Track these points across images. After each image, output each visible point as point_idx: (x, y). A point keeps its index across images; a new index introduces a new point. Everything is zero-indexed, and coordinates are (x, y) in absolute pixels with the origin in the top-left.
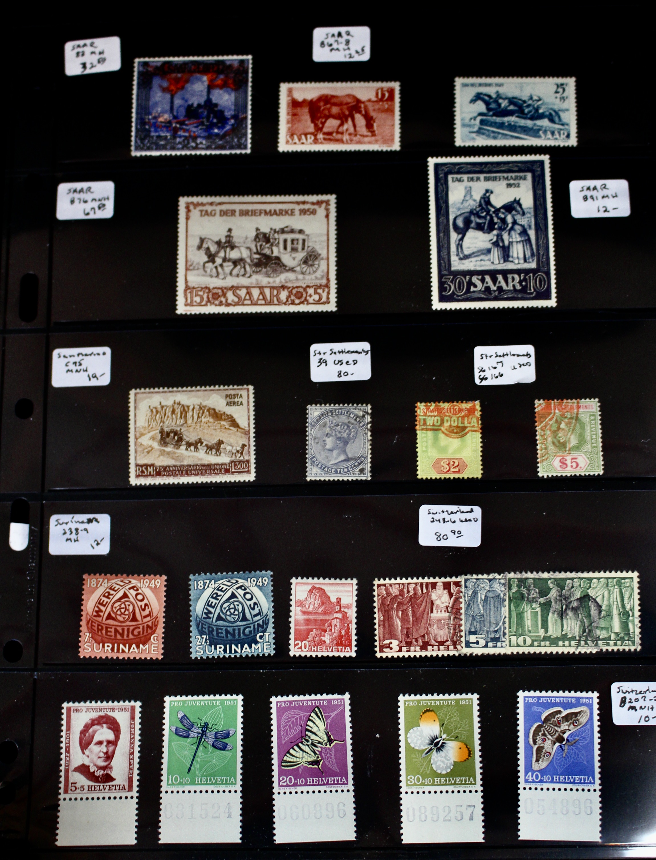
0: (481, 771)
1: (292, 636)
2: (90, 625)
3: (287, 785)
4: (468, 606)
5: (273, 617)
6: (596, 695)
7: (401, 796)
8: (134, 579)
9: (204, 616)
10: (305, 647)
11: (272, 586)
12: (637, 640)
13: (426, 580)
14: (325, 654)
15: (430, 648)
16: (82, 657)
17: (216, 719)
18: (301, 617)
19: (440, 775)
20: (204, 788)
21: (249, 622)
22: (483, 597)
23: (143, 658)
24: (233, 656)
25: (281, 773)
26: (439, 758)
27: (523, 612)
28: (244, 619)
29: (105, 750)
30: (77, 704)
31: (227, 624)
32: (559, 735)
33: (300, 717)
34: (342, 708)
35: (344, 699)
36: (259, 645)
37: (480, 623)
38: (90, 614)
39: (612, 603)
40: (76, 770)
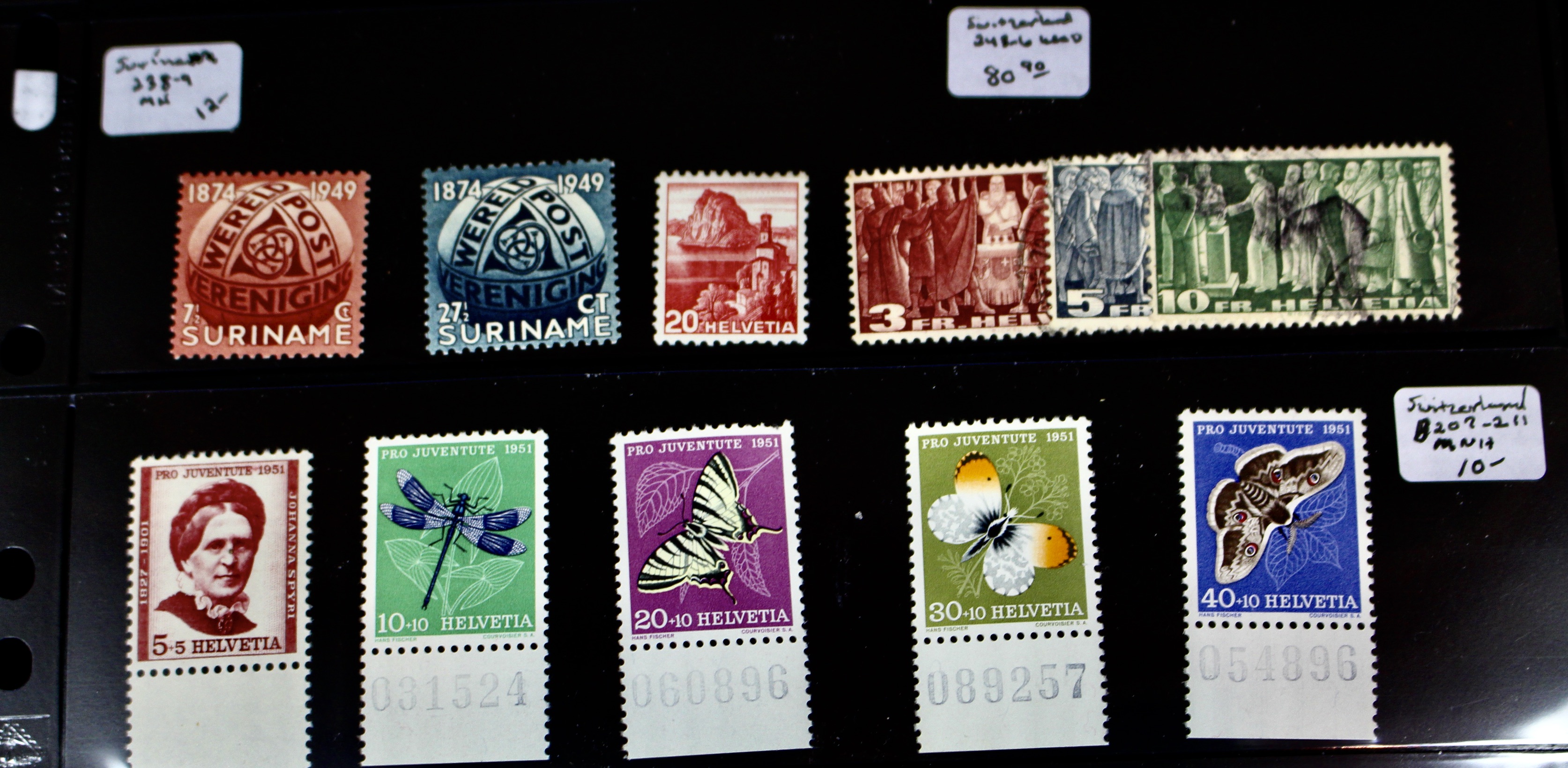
0: (1099, 588)
1: (660, 301)
2: (195, 286)
3: (652, 630)
4: (1063, 227)
5: (616, 260)
6: (1358, 417)
7: (915, 648)
8: (295, 181)
9: (457, 258)
10: (690, 324)
11: (613, 191)
12: (1453, 294)
13: (966, 171)
14: (736, 339)
15: (976, 321)
16: (177, 357)
17: (486, 486)
18: (680, 259)
19: (1005, 600)
20: (461, 641)
21: (560, 271)
22: (1097, 206)
23: (317, 355)
24: (523, 347)
25: (638, 602)
26: (1002, 562)
27: (1189, 237)
28: (550, 263)
29: (229, 559)
30: (164, 461)
31: (511, 276)
32: (1277, 505)
33: (680, 477)
34: (775, 455)
35: (779, 437)
36: (584, 321)
37: (1091, 262)
38: (196, 260)
39: (1392, 213)
40: (164, 606)
